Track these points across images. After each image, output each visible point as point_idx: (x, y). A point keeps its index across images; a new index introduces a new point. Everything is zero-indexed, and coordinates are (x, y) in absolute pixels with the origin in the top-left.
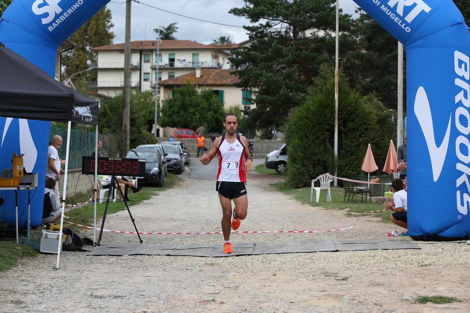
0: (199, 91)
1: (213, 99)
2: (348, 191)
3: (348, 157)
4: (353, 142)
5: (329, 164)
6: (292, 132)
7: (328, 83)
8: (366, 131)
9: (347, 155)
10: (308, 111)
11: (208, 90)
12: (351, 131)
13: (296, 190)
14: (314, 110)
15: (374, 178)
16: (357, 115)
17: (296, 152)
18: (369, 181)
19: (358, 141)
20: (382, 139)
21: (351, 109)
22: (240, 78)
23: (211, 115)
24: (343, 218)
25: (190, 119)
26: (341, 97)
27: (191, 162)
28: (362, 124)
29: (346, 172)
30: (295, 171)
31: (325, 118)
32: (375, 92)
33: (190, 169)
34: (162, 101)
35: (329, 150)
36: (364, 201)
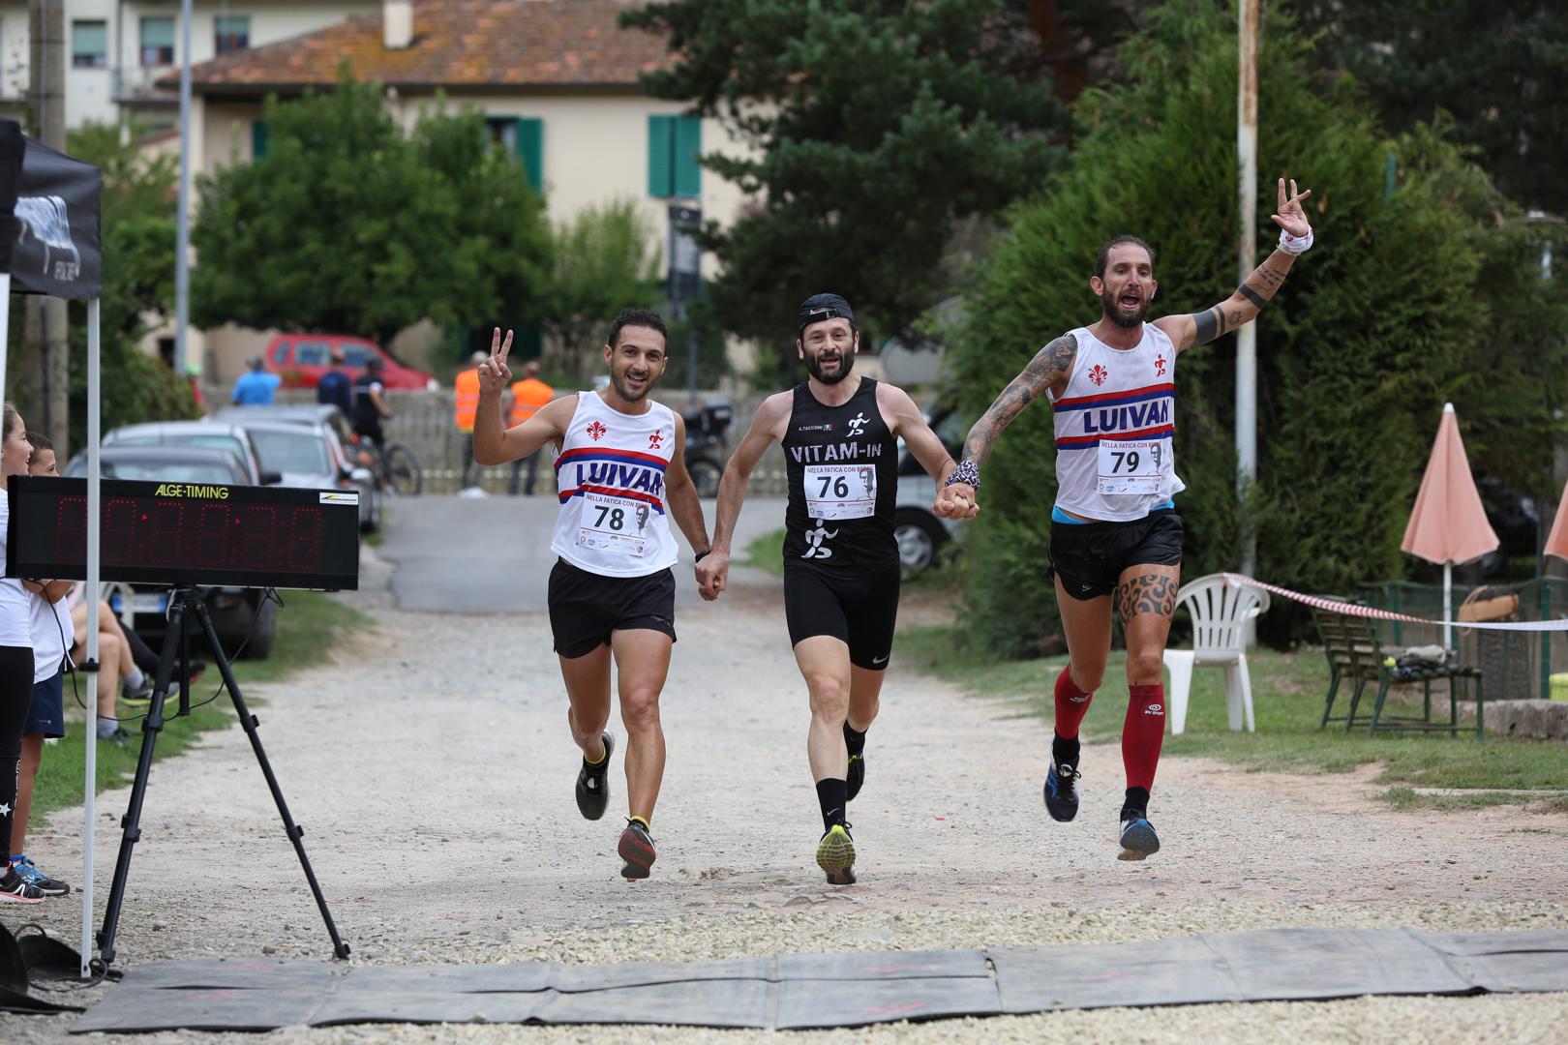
0: (408, 120)
1: (484, 170)
2: (1343, 671)
3: (1314, 480)
4: (1340, 399)
5: (1211, 522)
6: (995, 343)
7: (1195, 69)
8: (1419, 332)
9: (1307, 473)
10: (1086, 228)
11: (458, 121)
12: (1330, 334)
13: (1026, 667)
14: (1123, 218)
15: (1480, 598)
16: (1362, 243)
17: (1023, 453)
18: (1448, 614)
19: (1369, 390)
20: (1487, 380)
21: (1329, 209)
22: (676, 45)
23: (477, 257)
24: (1377, 818)
25: (355, 279)
26: (1275, 142)
27: (389, 521)
28: (1393, 297)
29: (1305, 566)
30: (1016, 565)
31: (1183, 264)
32: (1446, 113)
33: (387, 559)
34: (202, 182)
35: (1209, 442)
36: (1439, 727)
